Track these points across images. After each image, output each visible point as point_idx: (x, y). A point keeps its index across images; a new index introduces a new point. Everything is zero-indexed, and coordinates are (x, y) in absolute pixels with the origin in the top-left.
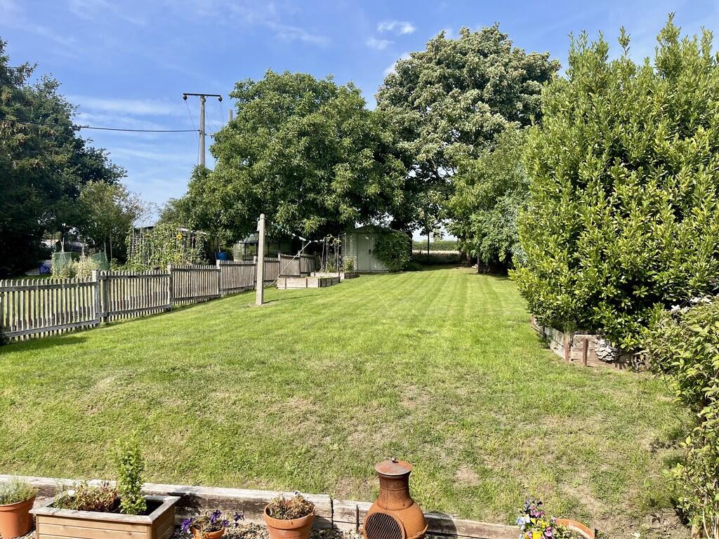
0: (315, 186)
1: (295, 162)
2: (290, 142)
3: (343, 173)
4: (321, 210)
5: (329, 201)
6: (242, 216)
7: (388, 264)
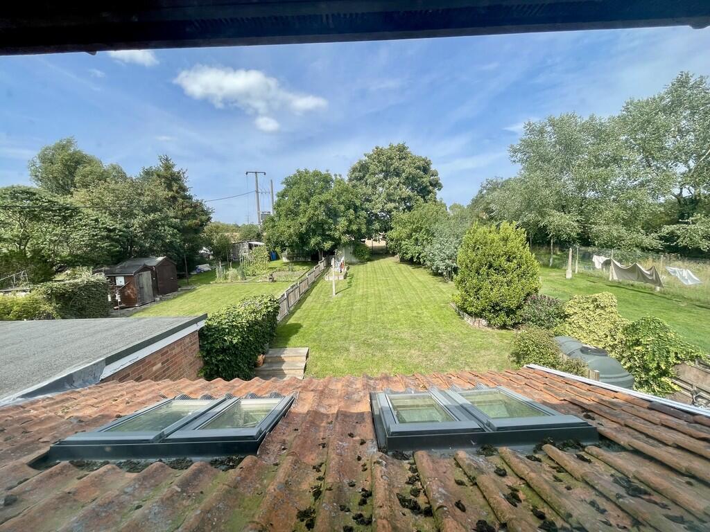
0: (329, 228)
1: (320, 218)
2: (317, 208)
3: (342, 222)
4: (333, 239)
5: (337, 235)
6: (296, 243)
7: (359, 259)
